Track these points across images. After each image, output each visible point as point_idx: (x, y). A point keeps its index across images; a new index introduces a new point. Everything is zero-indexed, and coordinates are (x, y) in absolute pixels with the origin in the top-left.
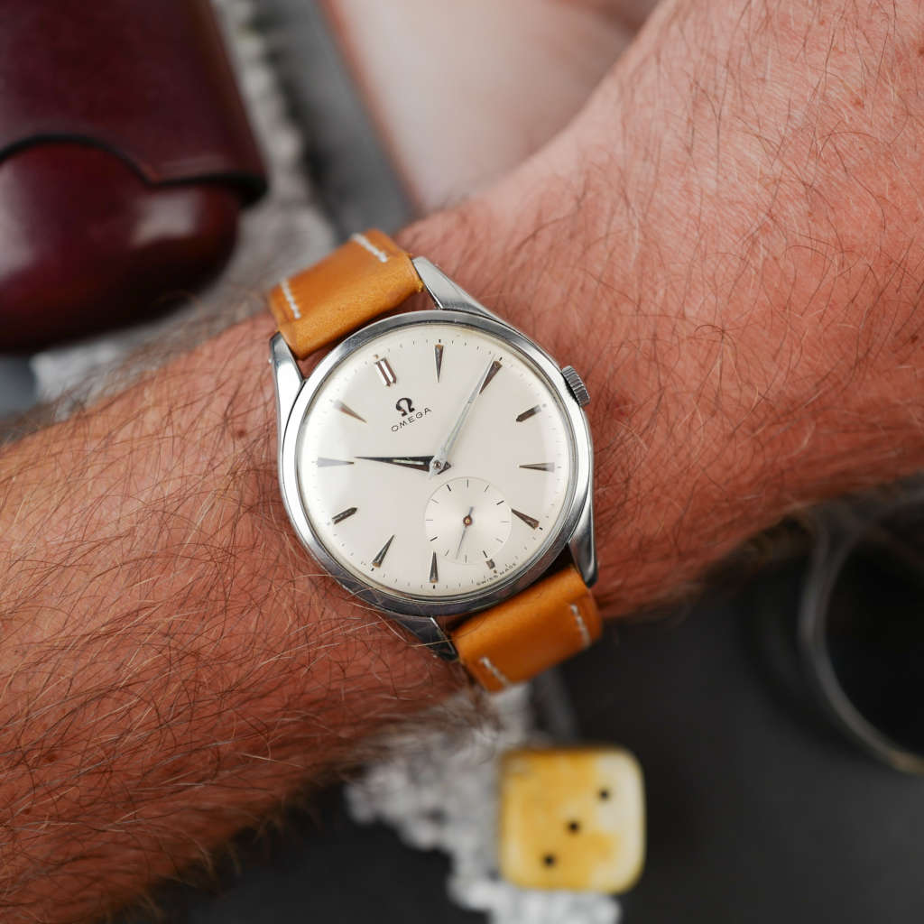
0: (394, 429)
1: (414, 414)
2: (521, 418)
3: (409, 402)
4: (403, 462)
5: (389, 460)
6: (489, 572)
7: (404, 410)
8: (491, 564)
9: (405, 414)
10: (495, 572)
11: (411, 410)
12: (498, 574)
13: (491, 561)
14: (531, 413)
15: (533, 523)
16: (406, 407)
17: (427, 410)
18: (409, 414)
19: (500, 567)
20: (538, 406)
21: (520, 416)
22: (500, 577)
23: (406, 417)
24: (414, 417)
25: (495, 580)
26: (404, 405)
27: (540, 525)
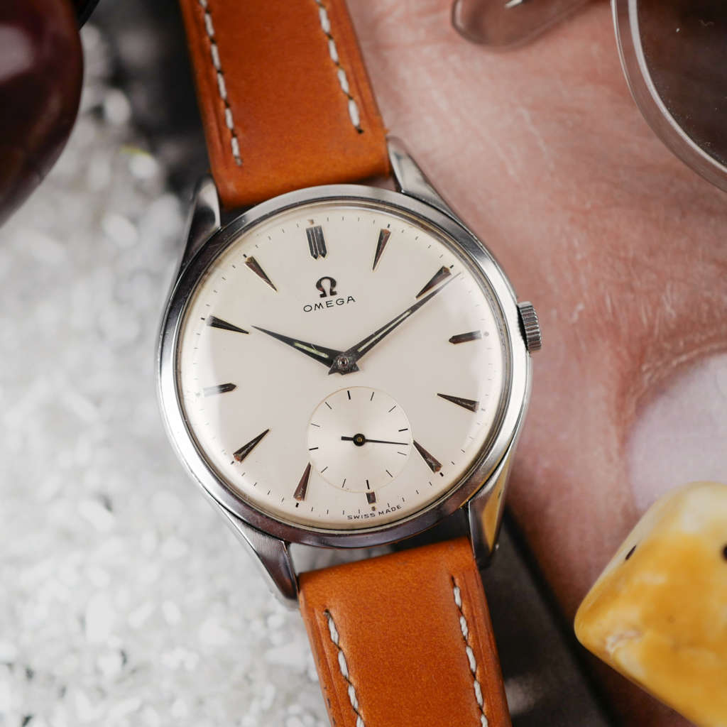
0: (307, 309)
1: (334, 298)
2: (456, 340)
3: (333, 283)
4: (305, 348)
5: (290, 341)
6: (366, 508)
7: (324, 291)
8: (371, 498)
9: (324, 295)
10: (374, 509)
11: (333, 293)
12: (376, 513)
13: (373, 494)
14: (470, 337)
15: (435, 466)
16: (327, 287)
17: (350, 299)
18: (329, 298)
19: (380, 505)
20: (479, 332)
21: (454, 337)
22: (378, 518)
23: (325, 299)
24: (334, 303)
25: (371, 519)
26: (326, 285)
27: (442, 470)
